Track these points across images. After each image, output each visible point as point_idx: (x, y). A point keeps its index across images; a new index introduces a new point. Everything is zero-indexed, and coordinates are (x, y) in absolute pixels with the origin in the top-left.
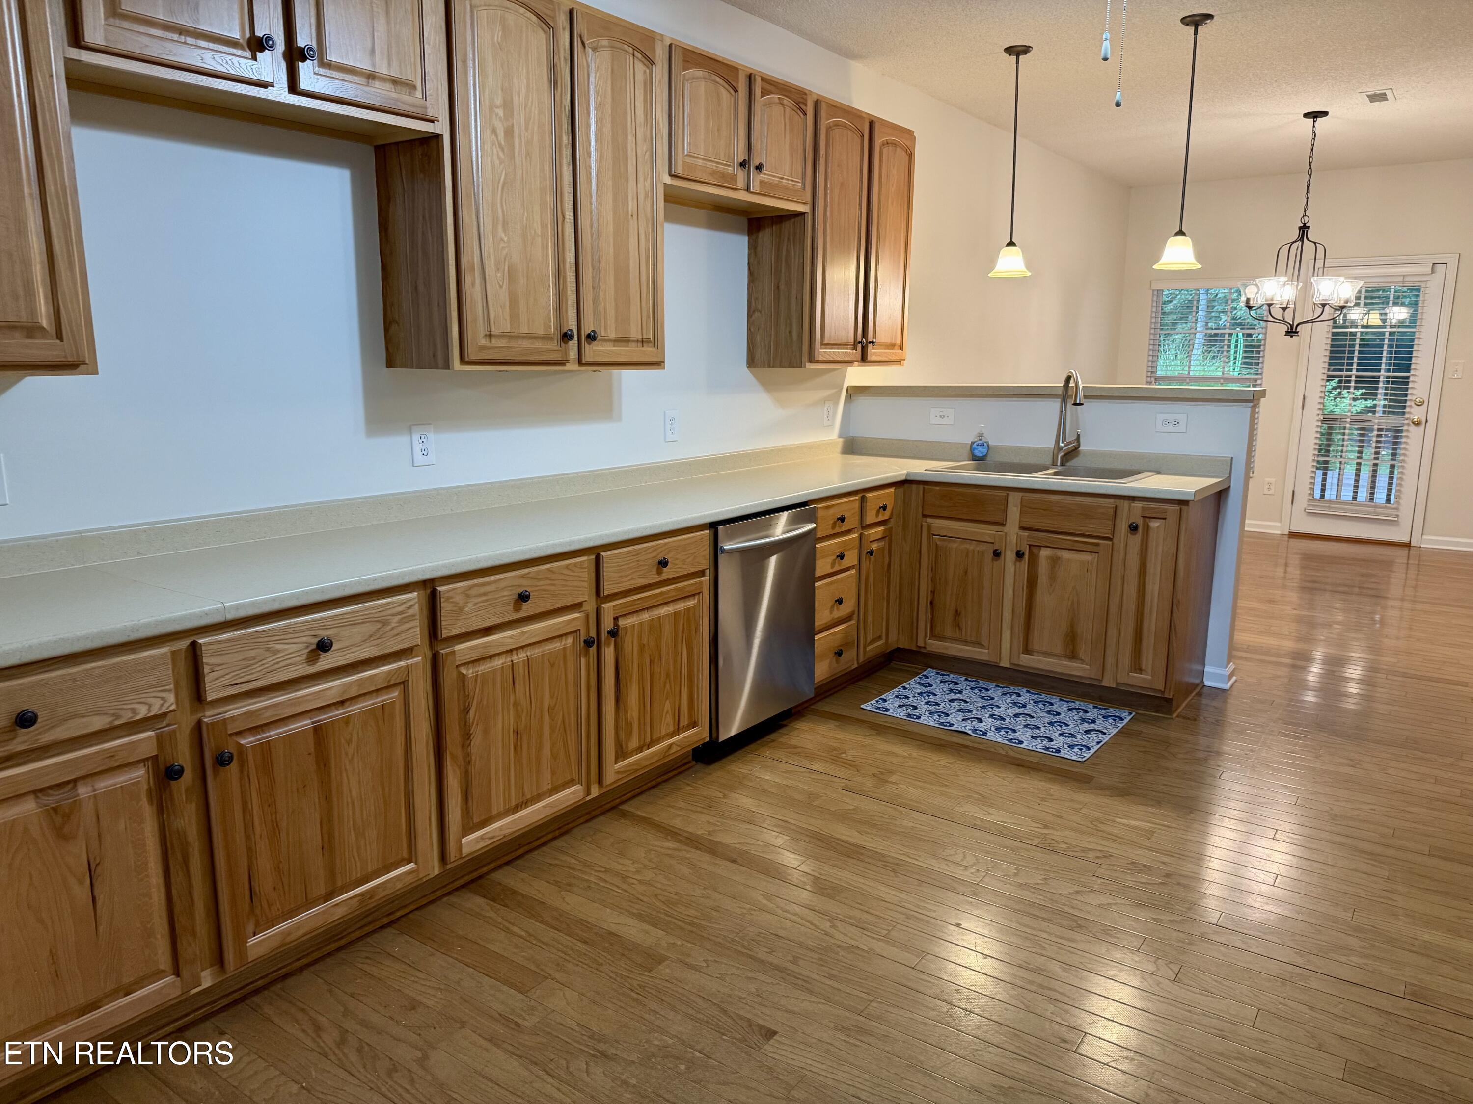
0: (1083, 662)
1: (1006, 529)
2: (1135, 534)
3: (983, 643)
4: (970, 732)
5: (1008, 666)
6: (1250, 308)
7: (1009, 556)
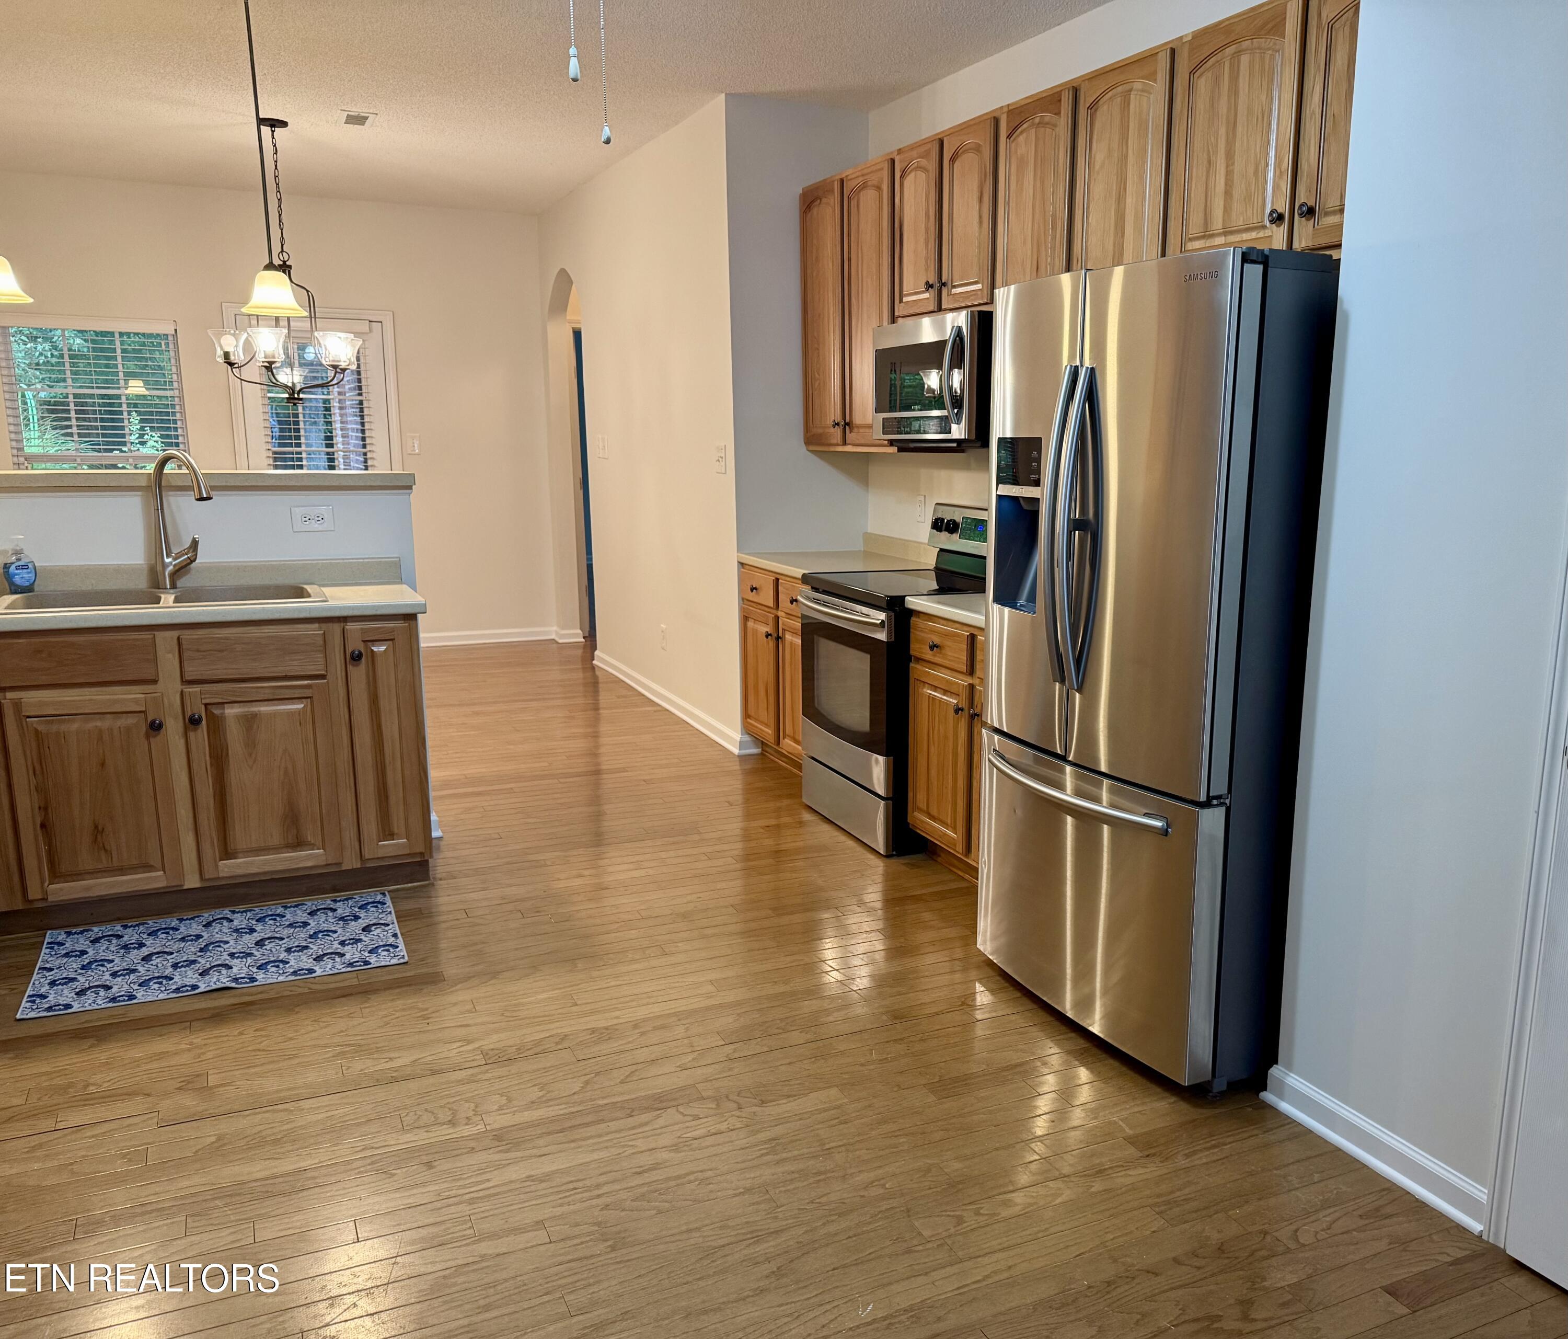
0: (312, 846)
1: (160, 687)
2: (357, 665)
3: (152, 863)
4: (233, 985)
5: (198, 885)
6: (231, 364)
7: (173, 727)
